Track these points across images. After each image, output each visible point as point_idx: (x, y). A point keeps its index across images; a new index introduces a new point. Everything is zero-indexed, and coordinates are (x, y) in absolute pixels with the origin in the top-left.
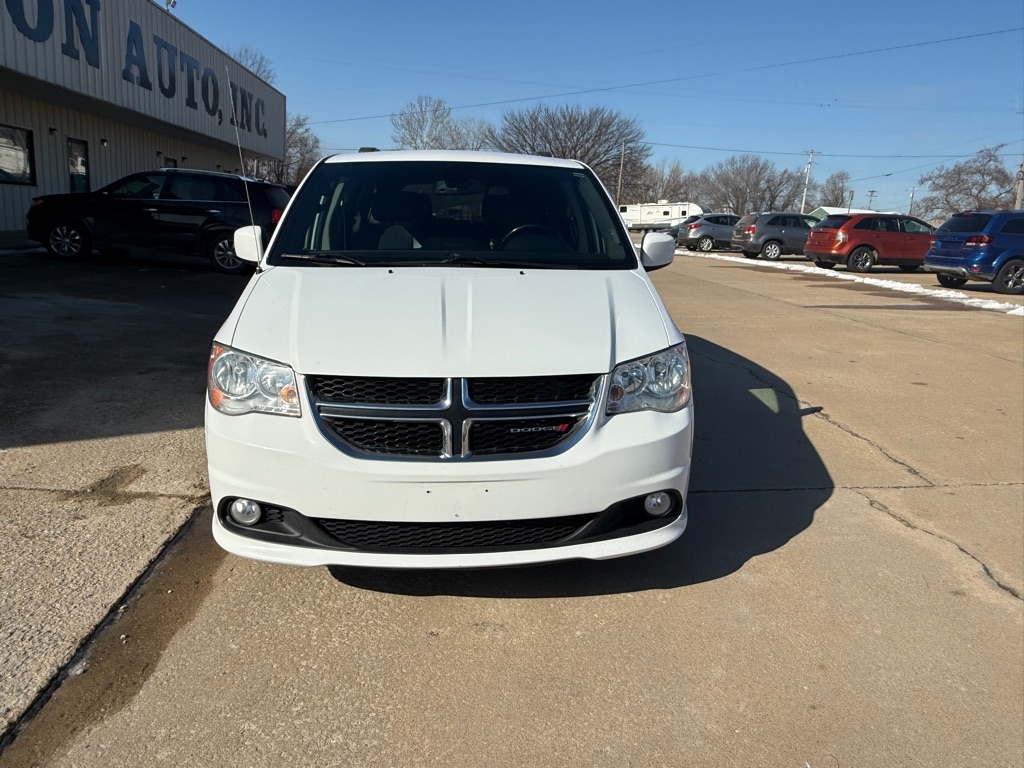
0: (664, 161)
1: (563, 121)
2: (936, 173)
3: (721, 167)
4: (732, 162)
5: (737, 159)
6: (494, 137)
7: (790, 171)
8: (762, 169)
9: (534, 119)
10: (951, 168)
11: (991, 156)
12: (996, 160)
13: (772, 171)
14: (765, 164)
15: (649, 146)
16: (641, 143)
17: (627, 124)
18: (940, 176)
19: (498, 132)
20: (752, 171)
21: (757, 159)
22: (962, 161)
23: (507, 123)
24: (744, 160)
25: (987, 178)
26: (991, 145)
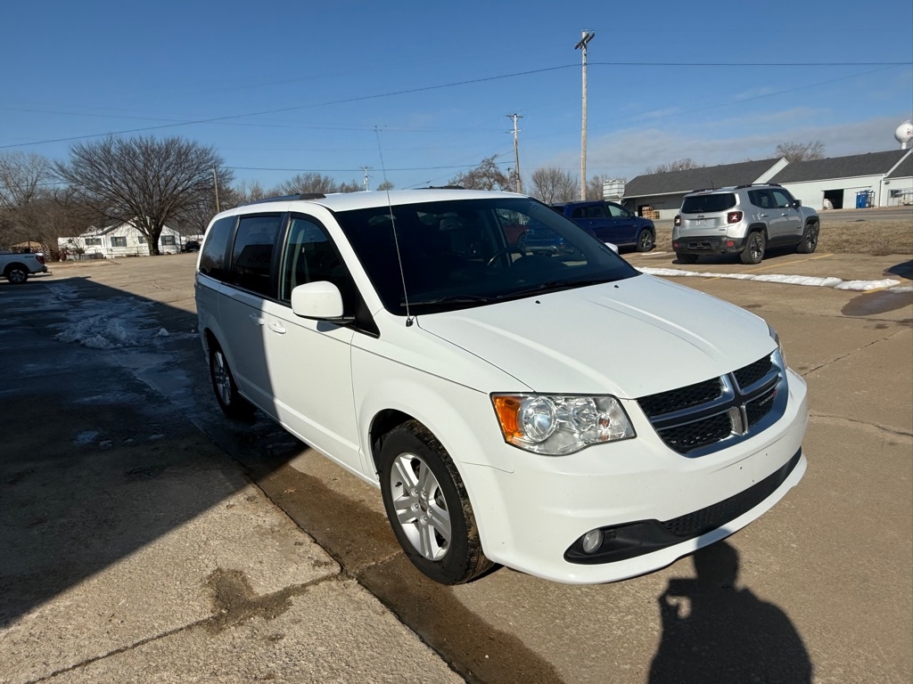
0: (244, 183)
1: (138, 151)
2: (458, 178)
3: (289, 184)
4: (298, 179)
5: (302, 176)
6: (63, 171)
7: (346, 184)
8: (323, 184)
9: (106, 151)
10: (467, 174)
11: (490, 164)
12: (494, 167)
13: (332, 186)
14: (326, 180)
15: (231, 170)
16: (222, 168)
17: (205, 152)
18: (461, 180)
19: (68, 165)
20: (316, 187)
21: (319, 176)
22: (473, 169)
23: (77, 157)
24: (308, 178)
25: (492, 180)
26: (489, 157)
